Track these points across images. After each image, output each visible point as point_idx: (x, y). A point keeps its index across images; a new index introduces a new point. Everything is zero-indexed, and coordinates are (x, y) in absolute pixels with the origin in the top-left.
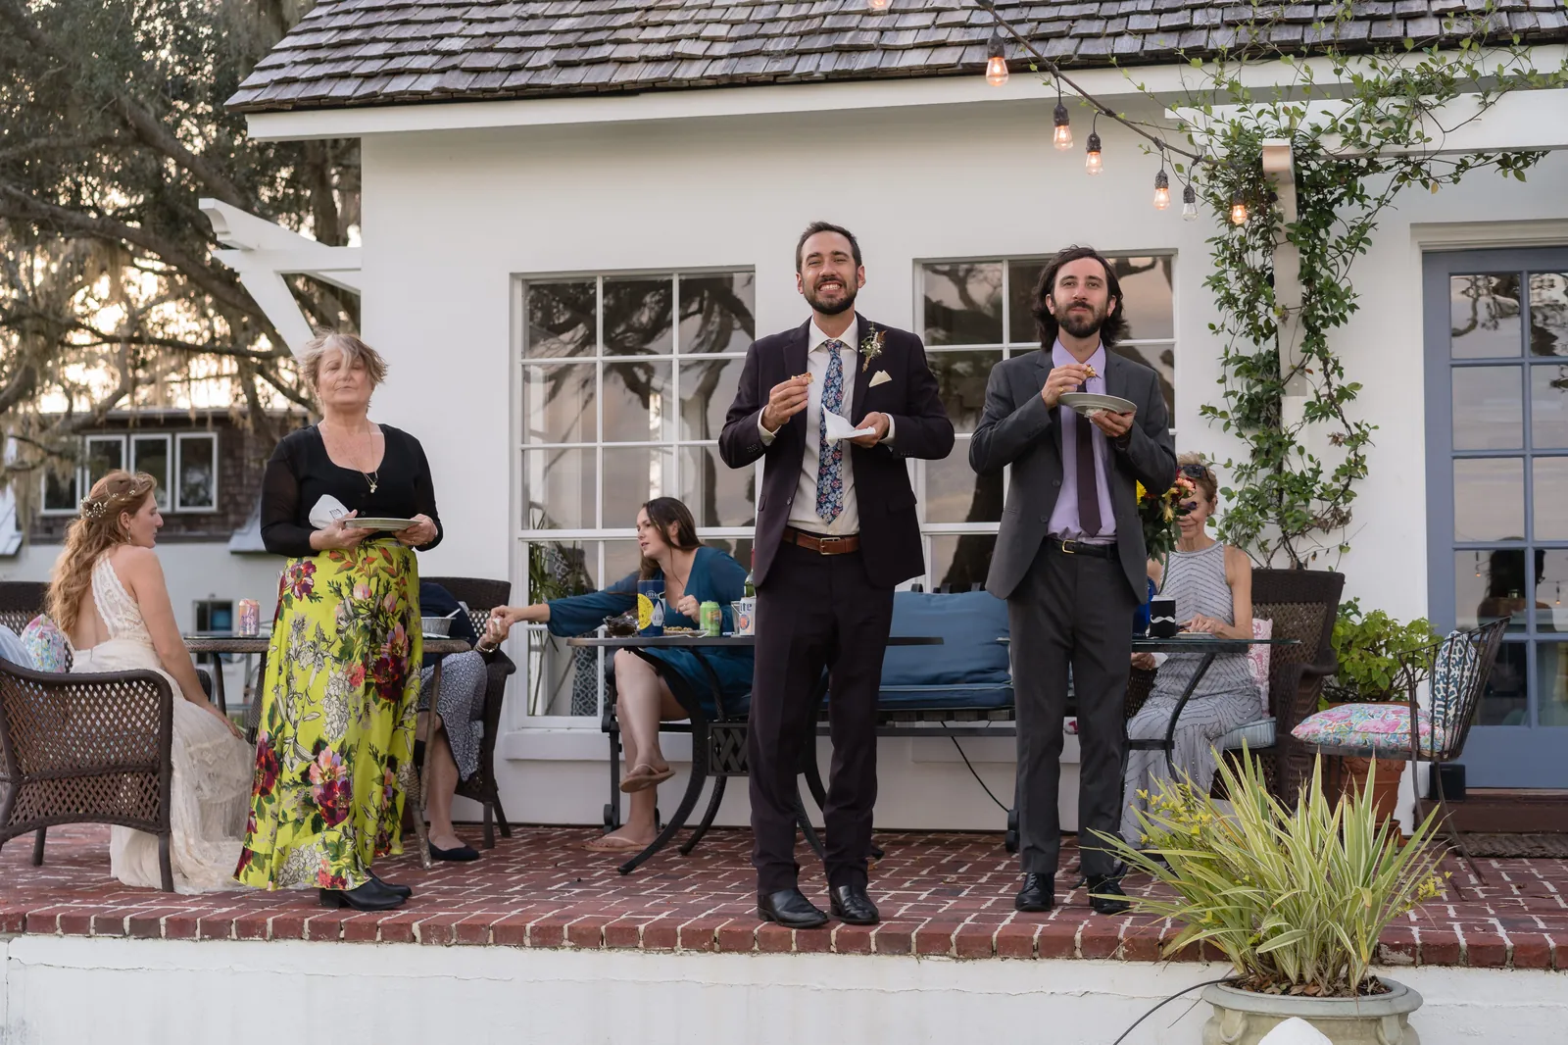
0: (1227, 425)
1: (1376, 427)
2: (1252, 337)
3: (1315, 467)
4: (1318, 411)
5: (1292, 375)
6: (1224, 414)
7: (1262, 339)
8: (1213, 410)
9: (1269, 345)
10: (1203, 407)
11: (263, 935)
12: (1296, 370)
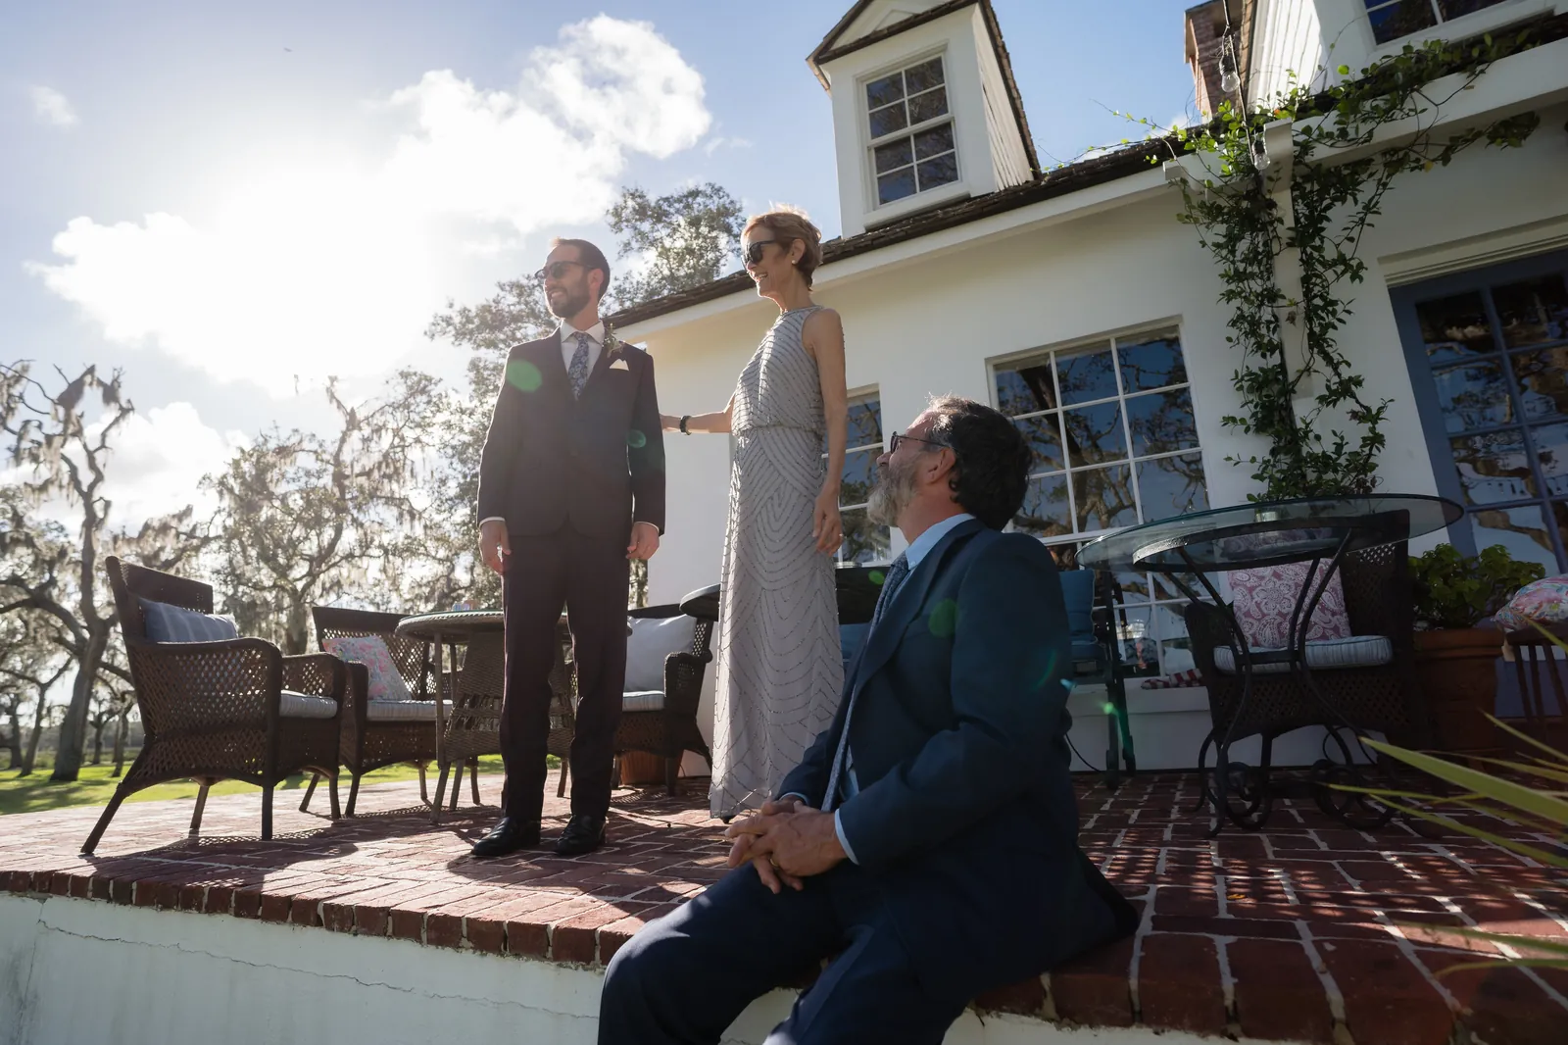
0: (1247, 430)
1: (1392, 400)
2: (1259, 353)
3: (1339, 441)
4: (1330, 398)
5: (1300, 377)
6: (1243, 421)
7: (1268, 354)
8: (1233, 420)
9: (1275, 359)
10: (1224, 418)
11: (199, 909)
12: (1302, 372)
